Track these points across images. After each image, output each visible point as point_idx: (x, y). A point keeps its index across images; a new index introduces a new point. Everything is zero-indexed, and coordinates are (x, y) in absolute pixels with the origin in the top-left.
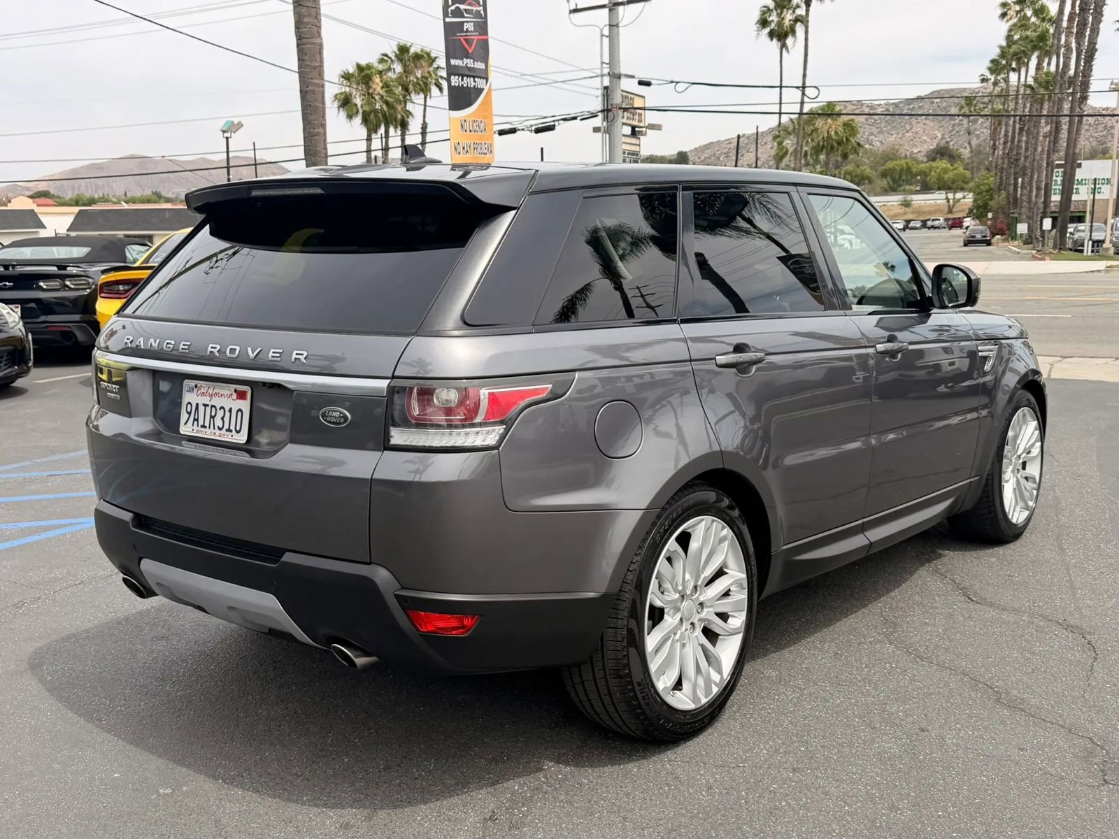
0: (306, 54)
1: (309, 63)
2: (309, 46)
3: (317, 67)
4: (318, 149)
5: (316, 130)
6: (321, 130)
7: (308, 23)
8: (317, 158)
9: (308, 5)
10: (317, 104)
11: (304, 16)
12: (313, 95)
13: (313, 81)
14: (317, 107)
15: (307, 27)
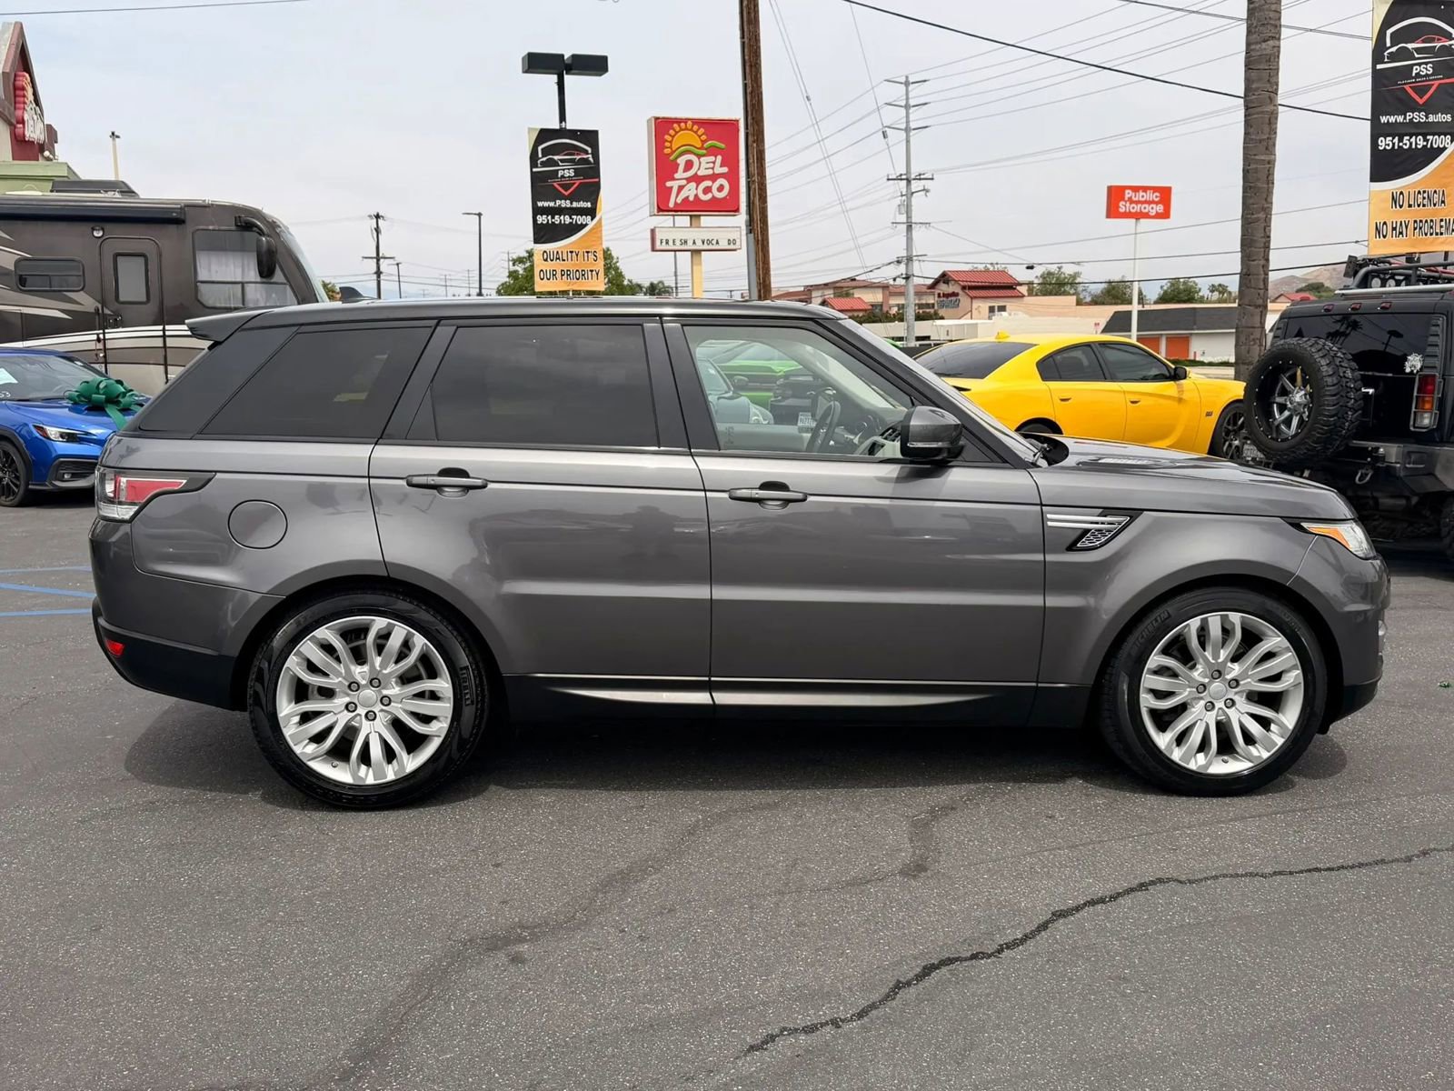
0: (1251, 127)
1: (1253, 137)
2: (1255, 116)
3: (1264, 140)
4: (1255, 238)
5: (1255, 216)
6: (1262, 215)
7: (1257, 89)
8: (1253, 249)
9: (1258, 67)
10: (1259, 185)
11: (1253, 81)
12: (1255, 175)
13: (1257, 157)
14: (1259, 188)
15: (1256, 93)
